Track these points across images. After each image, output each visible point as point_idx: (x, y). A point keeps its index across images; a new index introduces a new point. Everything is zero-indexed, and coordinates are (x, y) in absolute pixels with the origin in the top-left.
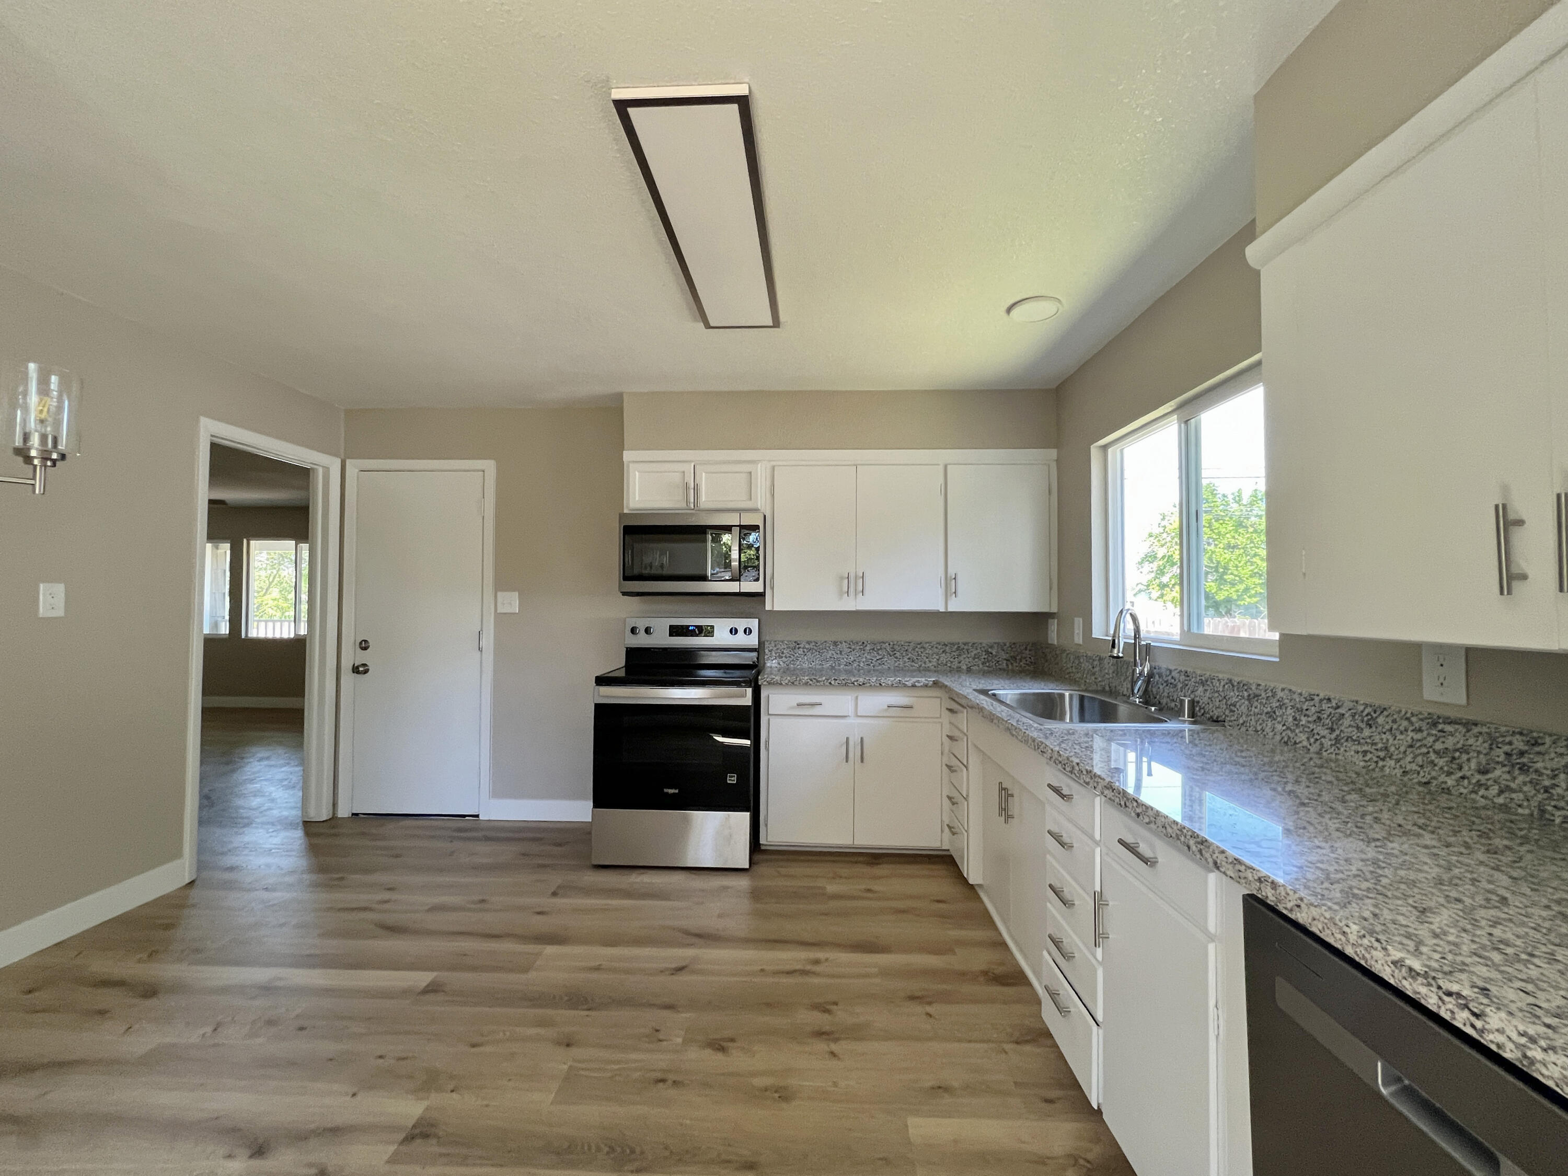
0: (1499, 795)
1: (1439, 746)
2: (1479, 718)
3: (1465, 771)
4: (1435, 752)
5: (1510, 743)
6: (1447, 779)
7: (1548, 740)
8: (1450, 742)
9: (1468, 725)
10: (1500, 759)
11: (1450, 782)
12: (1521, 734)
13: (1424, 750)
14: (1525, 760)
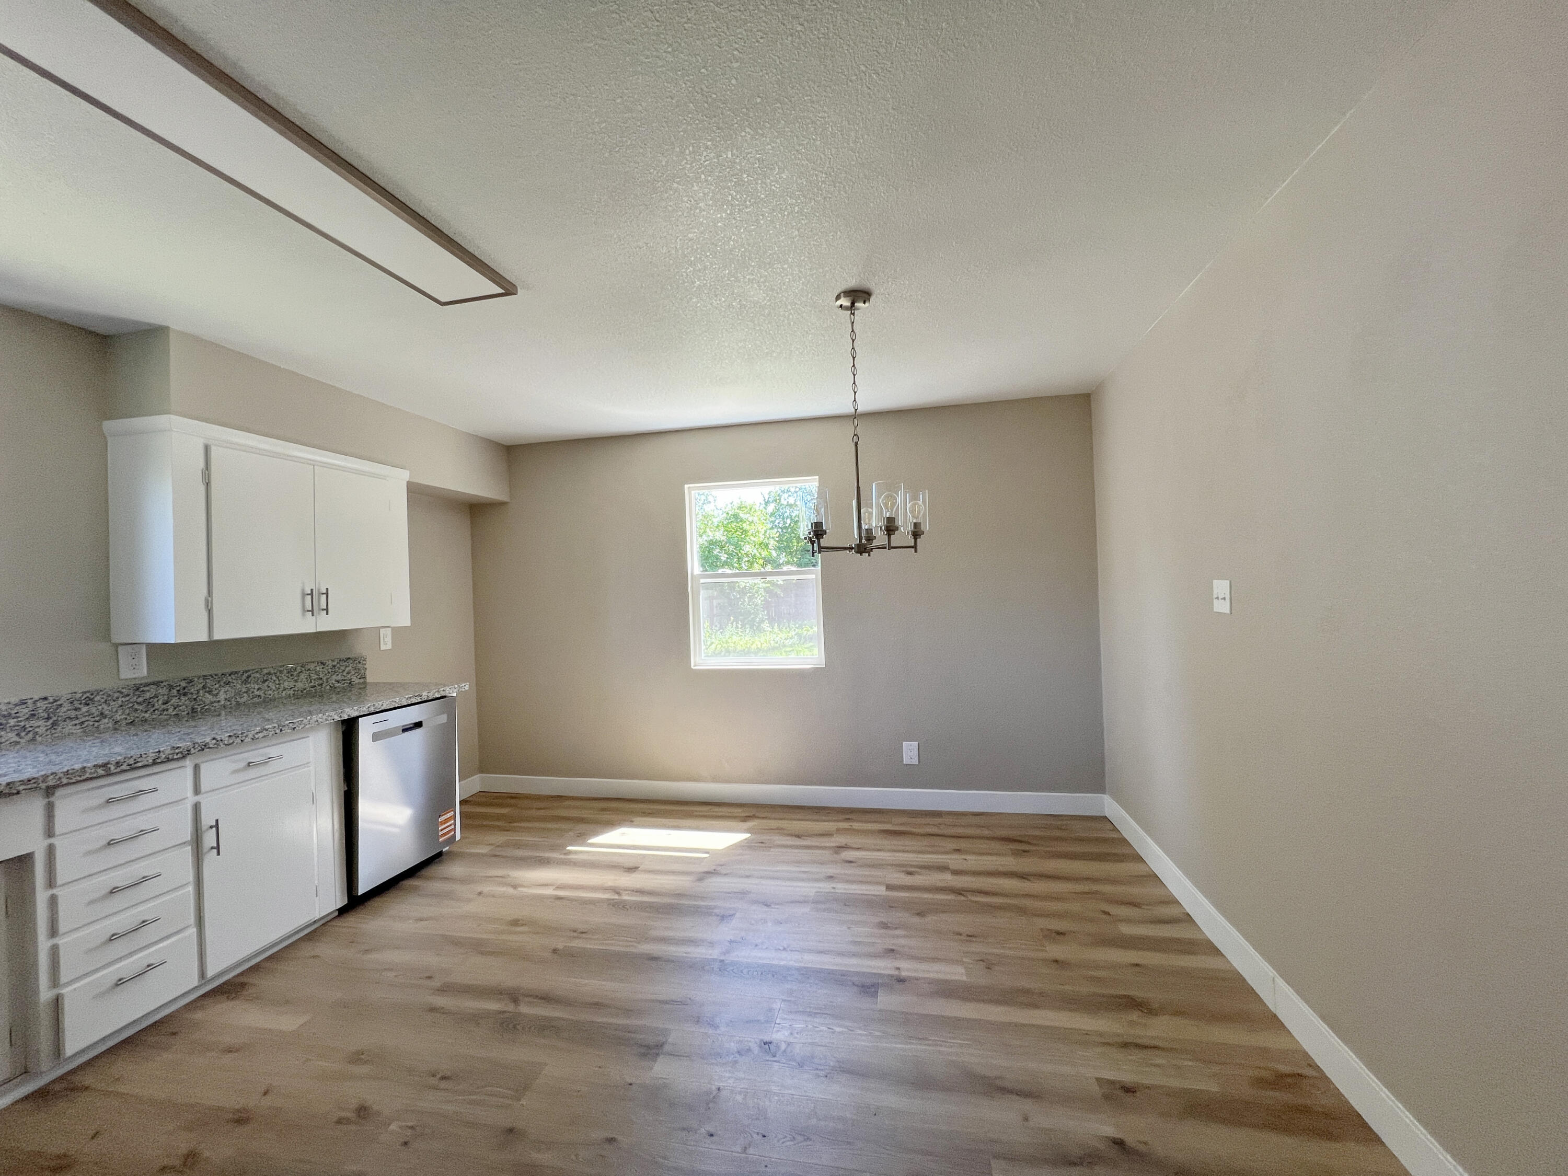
0: (173, 711)
1: (140, 699)
2: (162, 679)
3: (157, 706)
4: (138, 703)
5: (180, 685)
6: (145, 715)
7: (196, 679)
8: (148, 695)
9: (157, 684)
10: (175, 694)
11: (147, 715)
12: (184, 680)
13: (131, 705)
14: (186, 690)
